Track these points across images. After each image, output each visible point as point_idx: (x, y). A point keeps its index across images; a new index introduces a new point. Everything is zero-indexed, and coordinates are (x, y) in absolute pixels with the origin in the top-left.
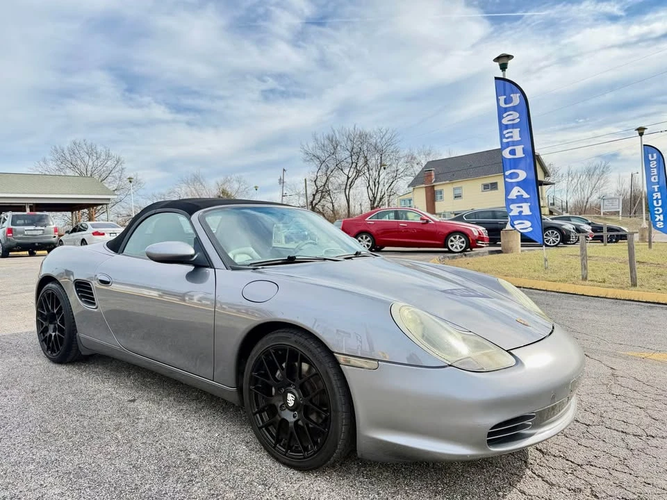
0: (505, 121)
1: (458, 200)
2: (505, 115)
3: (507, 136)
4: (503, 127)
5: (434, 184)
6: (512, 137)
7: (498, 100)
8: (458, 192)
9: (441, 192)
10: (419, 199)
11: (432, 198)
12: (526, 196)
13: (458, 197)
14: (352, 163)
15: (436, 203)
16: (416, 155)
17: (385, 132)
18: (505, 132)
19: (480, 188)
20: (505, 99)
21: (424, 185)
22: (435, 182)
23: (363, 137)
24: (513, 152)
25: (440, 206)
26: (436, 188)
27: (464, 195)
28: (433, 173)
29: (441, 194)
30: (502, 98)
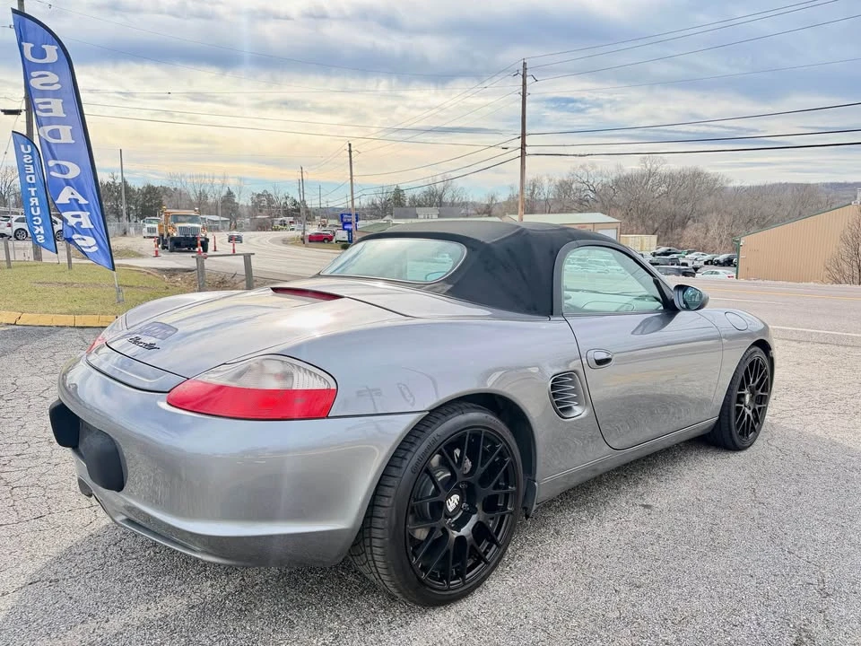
0: (34, 83)
2: (34, 74)
3: (41, 107)
6: (52, 111)
24: (55, 134)
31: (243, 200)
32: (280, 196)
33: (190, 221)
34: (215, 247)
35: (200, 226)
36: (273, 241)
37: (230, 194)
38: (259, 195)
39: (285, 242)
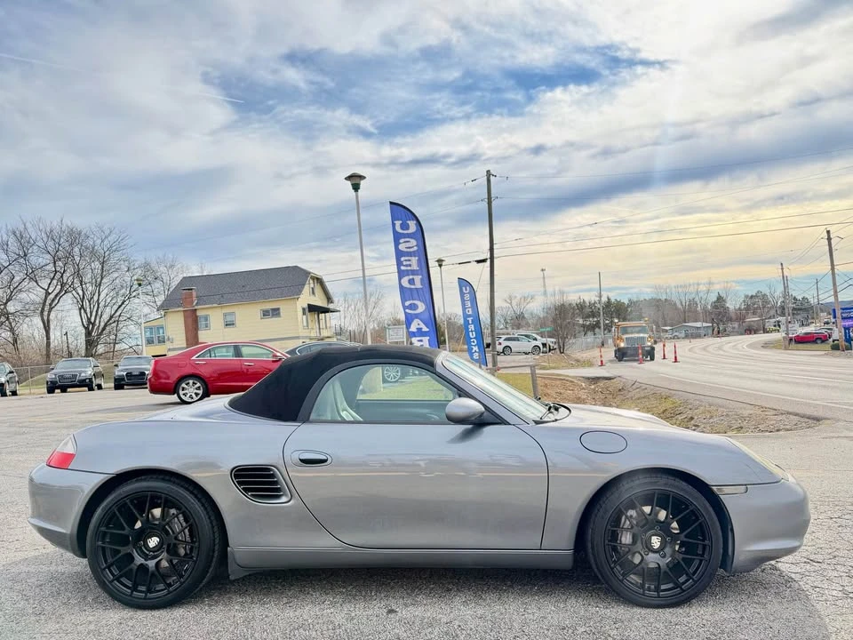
0: (402, 247)
1: (229, 329)
2: (402, 241)
3: (404, 263)
4: (399, 254)
5: (196, 307)
6: (410, 265)
7: (394, 225)
8: (229, 319)
9: (206, 318)
10: (175, 328)
11: (193, 325)
12: (425, 329)
13: (230, 325)
14: (56, 272)
15: (200, 332)
16: (154, 264)
17: (107, 232)
18: (403, 259)
19: (259, 314)
20: (401, 225)
21: (182, 309)
22: (197, 304)
23: (75, 237)
24: (411, 282)
25: (205, 336)
26: (199, 313)
27: (237, 322)
28: (194, 294)
29: (206, 320)
30: (398, 223)
31: (733, 304)
32: (776, 295)
33: (639, 332)
34: (676, 357)
35: (646, 335)
36: (751, 346)
37: (720, 298)
38: (752, 297)
39: (766, 345)
